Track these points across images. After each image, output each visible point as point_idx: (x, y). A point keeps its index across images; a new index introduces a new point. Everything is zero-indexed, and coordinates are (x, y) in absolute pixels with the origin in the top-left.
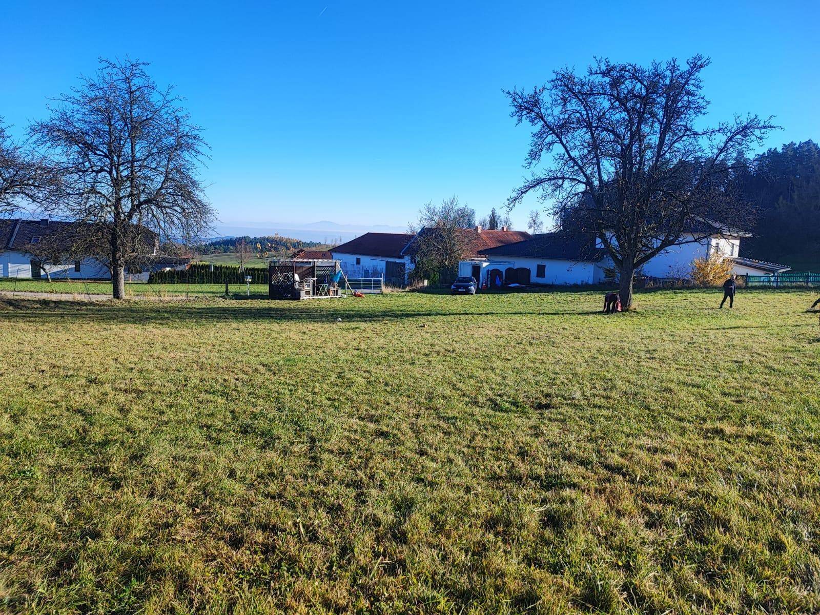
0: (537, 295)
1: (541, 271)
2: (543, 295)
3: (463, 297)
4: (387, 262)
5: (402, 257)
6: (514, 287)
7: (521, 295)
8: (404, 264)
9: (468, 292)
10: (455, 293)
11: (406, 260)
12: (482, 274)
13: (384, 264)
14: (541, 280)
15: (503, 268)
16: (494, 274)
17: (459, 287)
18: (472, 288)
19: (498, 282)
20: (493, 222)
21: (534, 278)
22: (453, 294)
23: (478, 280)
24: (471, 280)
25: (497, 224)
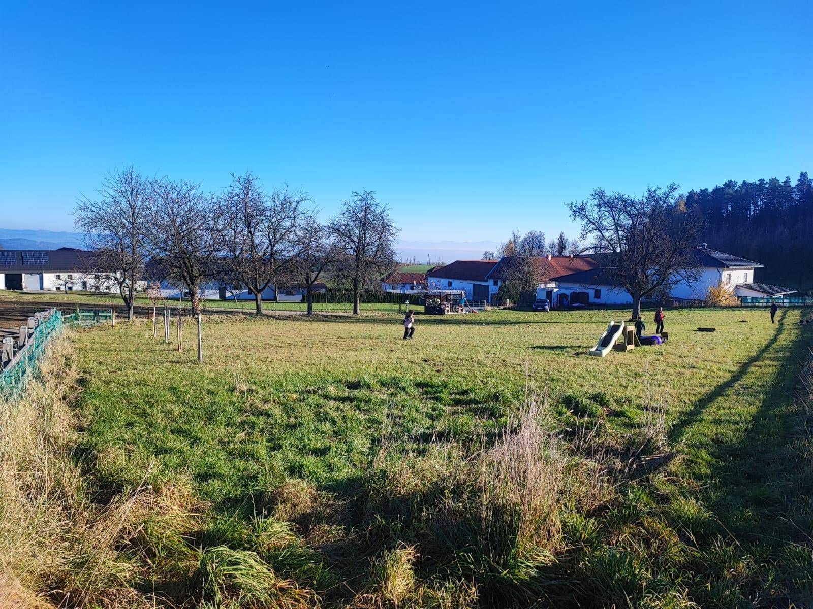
0: (592, 312)
1: (597, 294)
2: (595, 312)
3: (541, 313)
4: (474, 285)
5: (486, 281)
6: (577, 306)
7: (581, 311)
8: (488, 286)
9: (544, 310)
10: (535, 310)
11: (490, 283)
12: (554, 297)
13: (471, 286)
14: (597, 301)
15: (568, 292)
16: (562, 296)
17: (538, 306)
18: (547, 307)
19: (565, 303)
20: (562, 244)
21: (592, 299)
22: (534, 311)
23: (551, 302)
24: (546, 301)
25: (565, 246)
